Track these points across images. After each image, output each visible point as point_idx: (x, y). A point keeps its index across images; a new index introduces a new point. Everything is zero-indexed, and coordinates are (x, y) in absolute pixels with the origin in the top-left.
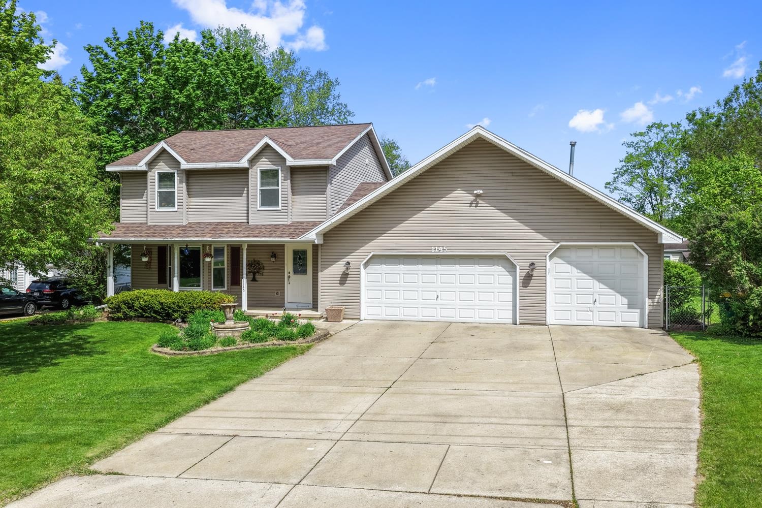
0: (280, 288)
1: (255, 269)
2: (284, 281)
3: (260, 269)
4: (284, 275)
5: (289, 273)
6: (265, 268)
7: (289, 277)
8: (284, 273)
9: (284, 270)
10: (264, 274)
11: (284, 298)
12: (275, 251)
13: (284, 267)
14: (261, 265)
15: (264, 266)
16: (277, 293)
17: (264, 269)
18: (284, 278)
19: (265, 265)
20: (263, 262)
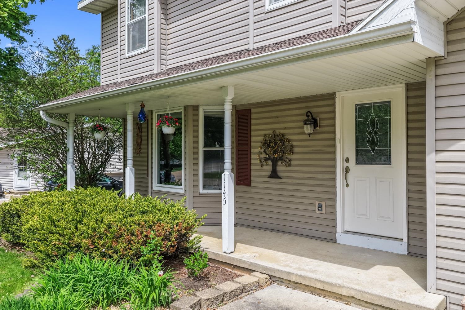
0: (327, 196)
1: (275, 153)
2: (334, 180)
3: (284, 152)
4: (334, 166)
5: (347, 160)
6: (296, 150)
7: (347, 170)
8: (334, 159)
9: (334, 153)
10: (293, 162)
11: (335, 220)
12: (313, 110)
13: (334, 146)
14: (286, 144)
15: (292, 146)
16: (320, 206)
17: (292, 152)
18: (334, 173)
19: (295, 144)
20: (291, 137)
